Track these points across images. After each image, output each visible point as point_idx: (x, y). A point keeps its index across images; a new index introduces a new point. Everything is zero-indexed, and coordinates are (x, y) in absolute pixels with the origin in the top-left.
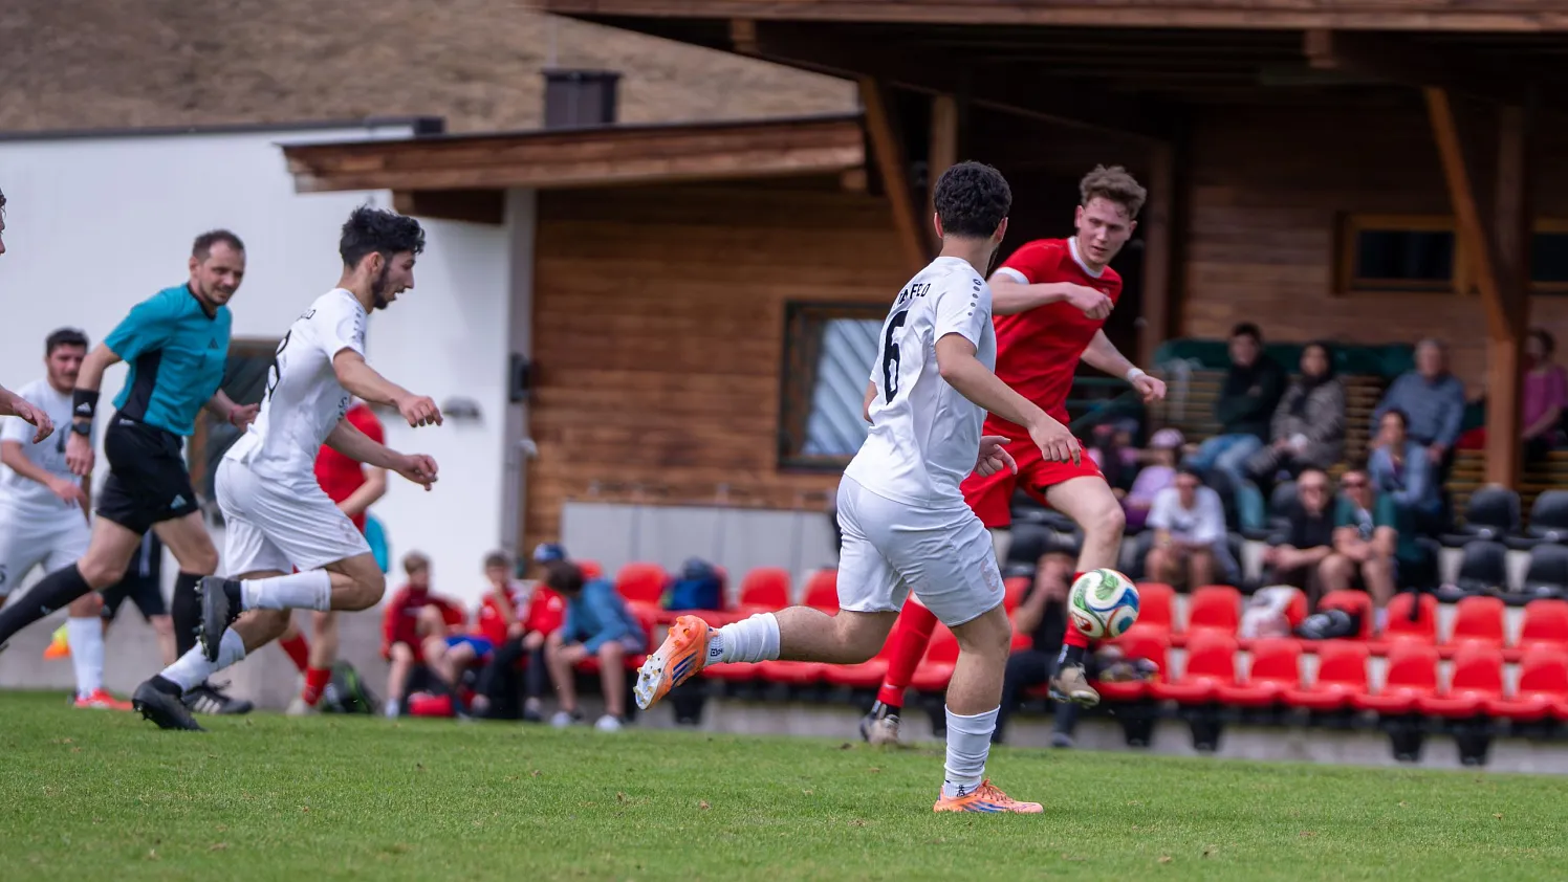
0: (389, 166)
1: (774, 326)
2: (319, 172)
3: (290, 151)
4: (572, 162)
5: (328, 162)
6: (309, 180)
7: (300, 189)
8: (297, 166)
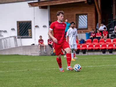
0: (39, 4)
1: (75, 17)
2: (32, 5)
3: (29, 3)
4: (57, 3)
5: (33, 4)
6: (31, 6)
7: (30, 7)
8: (29, 5)
